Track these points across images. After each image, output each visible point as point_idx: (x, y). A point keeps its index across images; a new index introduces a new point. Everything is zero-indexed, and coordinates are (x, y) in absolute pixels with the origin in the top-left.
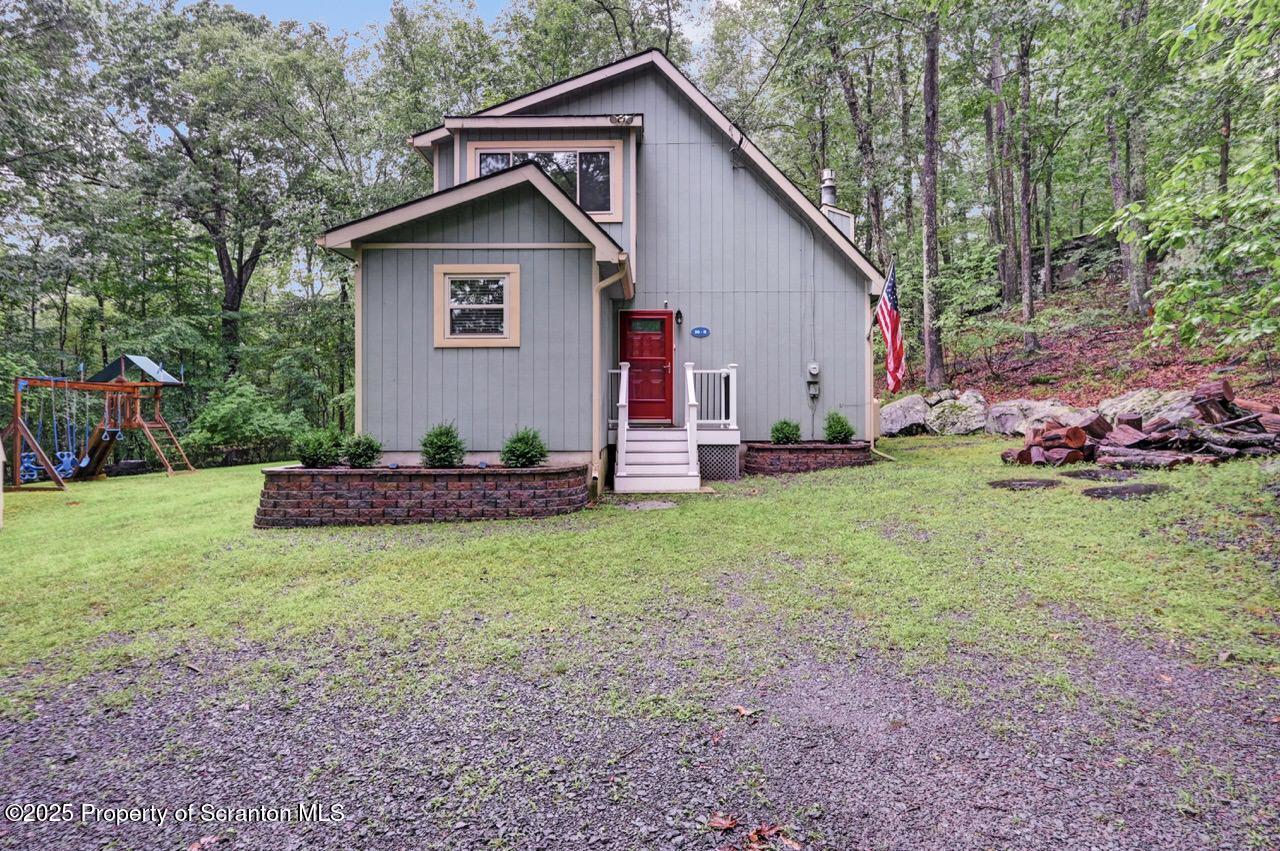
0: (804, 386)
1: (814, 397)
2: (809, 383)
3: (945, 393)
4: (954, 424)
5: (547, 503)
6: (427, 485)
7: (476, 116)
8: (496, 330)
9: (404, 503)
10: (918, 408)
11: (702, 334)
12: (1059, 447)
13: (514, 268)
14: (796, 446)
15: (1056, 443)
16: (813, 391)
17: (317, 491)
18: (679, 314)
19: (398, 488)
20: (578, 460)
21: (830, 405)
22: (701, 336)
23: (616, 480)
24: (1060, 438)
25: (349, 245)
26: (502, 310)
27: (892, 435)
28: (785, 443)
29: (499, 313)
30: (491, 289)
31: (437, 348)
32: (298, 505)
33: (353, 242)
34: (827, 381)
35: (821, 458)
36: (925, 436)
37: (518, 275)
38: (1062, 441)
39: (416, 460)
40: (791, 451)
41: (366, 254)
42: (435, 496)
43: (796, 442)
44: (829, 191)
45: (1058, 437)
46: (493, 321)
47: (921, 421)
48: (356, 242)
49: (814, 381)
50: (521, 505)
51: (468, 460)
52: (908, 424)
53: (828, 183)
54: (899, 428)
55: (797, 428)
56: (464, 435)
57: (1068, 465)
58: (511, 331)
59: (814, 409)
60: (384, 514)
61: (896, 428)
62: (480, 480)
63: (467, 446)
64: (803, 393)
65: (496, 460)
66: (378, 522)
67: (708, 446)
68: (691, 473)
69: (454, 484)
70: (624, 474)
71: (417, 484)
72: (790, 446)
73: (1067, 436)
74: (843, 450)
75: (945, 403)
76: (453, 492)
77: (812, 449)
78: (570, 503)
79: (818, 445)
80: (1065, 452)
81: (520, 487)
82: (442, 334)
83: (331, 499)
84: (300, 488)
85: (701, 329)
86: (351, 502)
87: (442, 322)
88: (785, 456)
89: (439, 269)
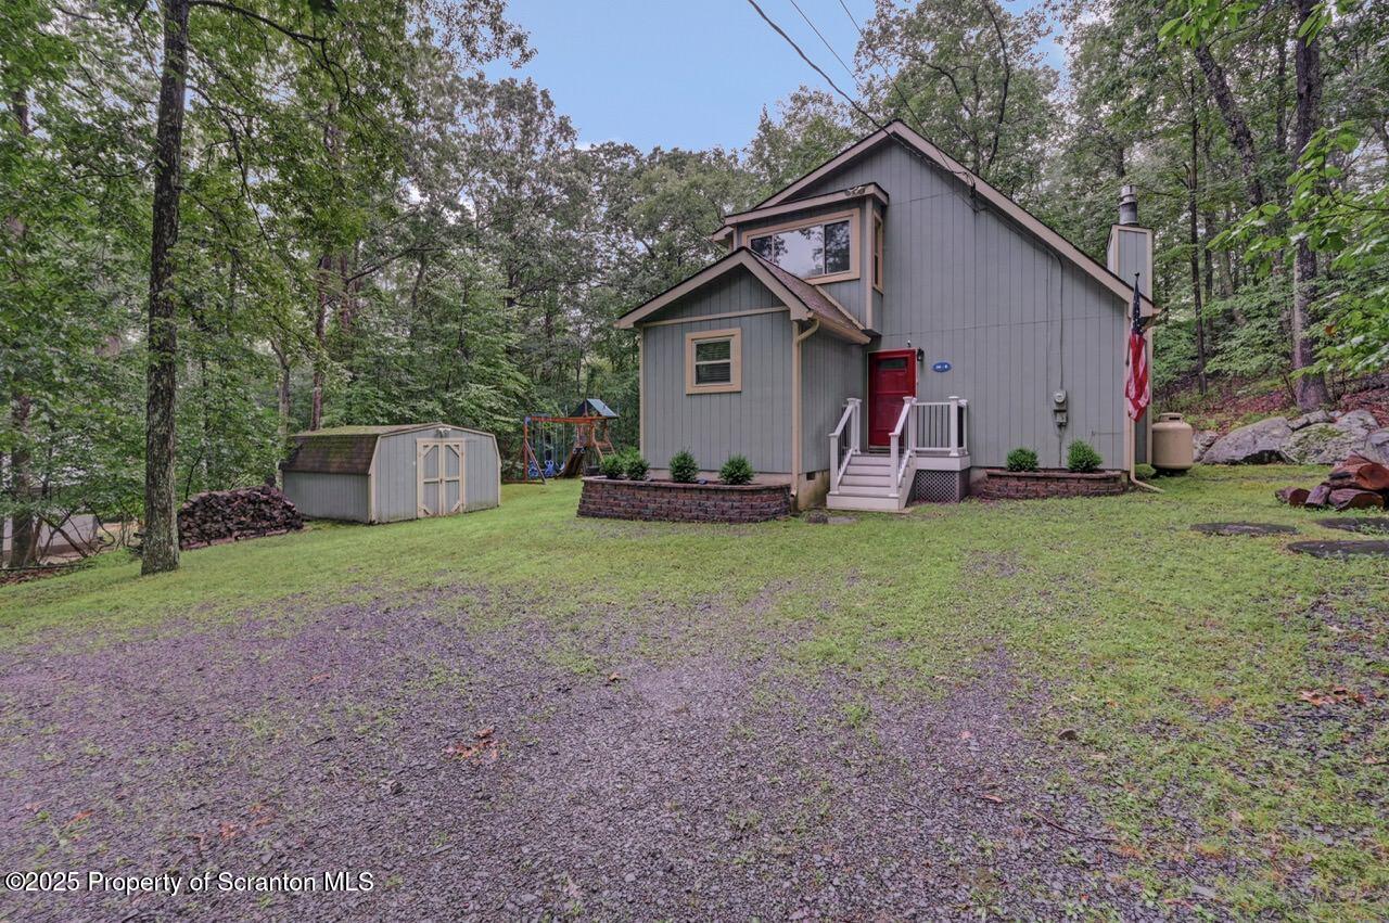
0: (1050, 415)
1: (1061, 426)
2: (1056, 411)
3: (1319, 414)
4: (1319, 452)
5: (741, 513)
6: (665, 495)
7: (754, 210)
8: (727, 379)
9: (652, 506)
10: (1275, 432)
11: (943, 369)
12: (1349, 487)
13: (736, 331)
14: (1030, 473)
15: (1346, 482)
16: (1060, 418)
17: (605, 494)
18: (921, 353)
19: (648, 495)
20: (782, 480)
21: (1079, 433)
22: (943, 370)
23: (828, 498)
24: (1349, 476)
25: (632, 326)
26: (729, 364)
27: (1234, 463)
28: (1018, 470)
29: (727, 366)
30: (723, 348)
31: (688, 395)
32: (594, 504)
33: (635, 323)
34: (1077, 410)
35: (1052, 487)
36: (1280, 465)
37: (739, 336)
38: (1353, 480)
39: (666, 475)
40: (1019, 478)
41: (646, 331)
42: (669, 503)
43: (1031, 469)
44: (1128, 208)
45: (1347, 476)
46: (722, 373)
47: (1276, 448)
48: (637, 323)
49: (1062, 408)
50: (723, 513)
51: (701, 477)
52: (1256, 451)
53: (1127, 200)
54: (1244, 455)
55: (1033, 456)
56: (698, 461)
57: (1351, 511)
58: (735, 382)
59: (1061, 437)
60: (639, 513)
61: (1240, 455)
62: (698, 492)
63: (699, 466)
64: (1050, 422)
65: (715, 477)
66: (636, 519)
67: (929, 471)
68: (891, 495)
69: (681, 495)
70: (837, 493)
71: (659, 493)
72: (1023, 473)
73: (1359, 474)
74: (1079, 479)
75: (1313, 428)
76: (682, 500)
77: (1048, 478)
78: (761, 514)
79: (1051, 474)
80: (1352, 493)
81: (723, 499)
82: (691, 386)
83: (612, 501)
84: (596, 492)
85: (942, 364)
86: (622, 504)
87: (690, 375)
88: (1014, 483)
89: (689, 336)
